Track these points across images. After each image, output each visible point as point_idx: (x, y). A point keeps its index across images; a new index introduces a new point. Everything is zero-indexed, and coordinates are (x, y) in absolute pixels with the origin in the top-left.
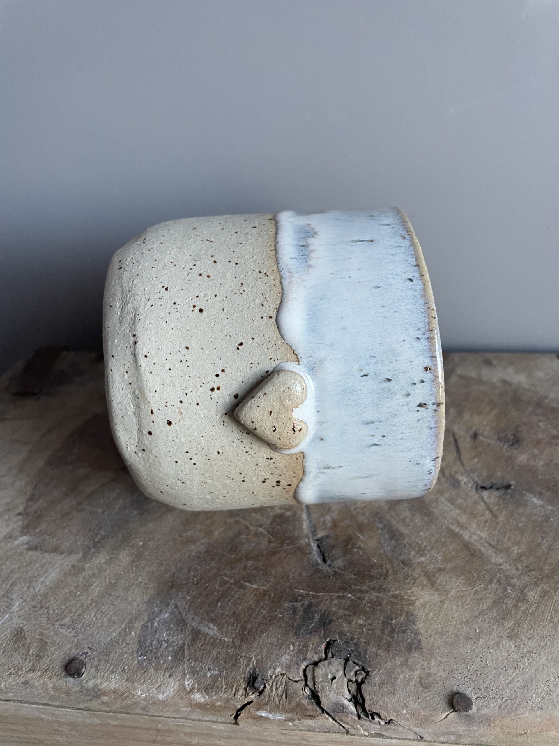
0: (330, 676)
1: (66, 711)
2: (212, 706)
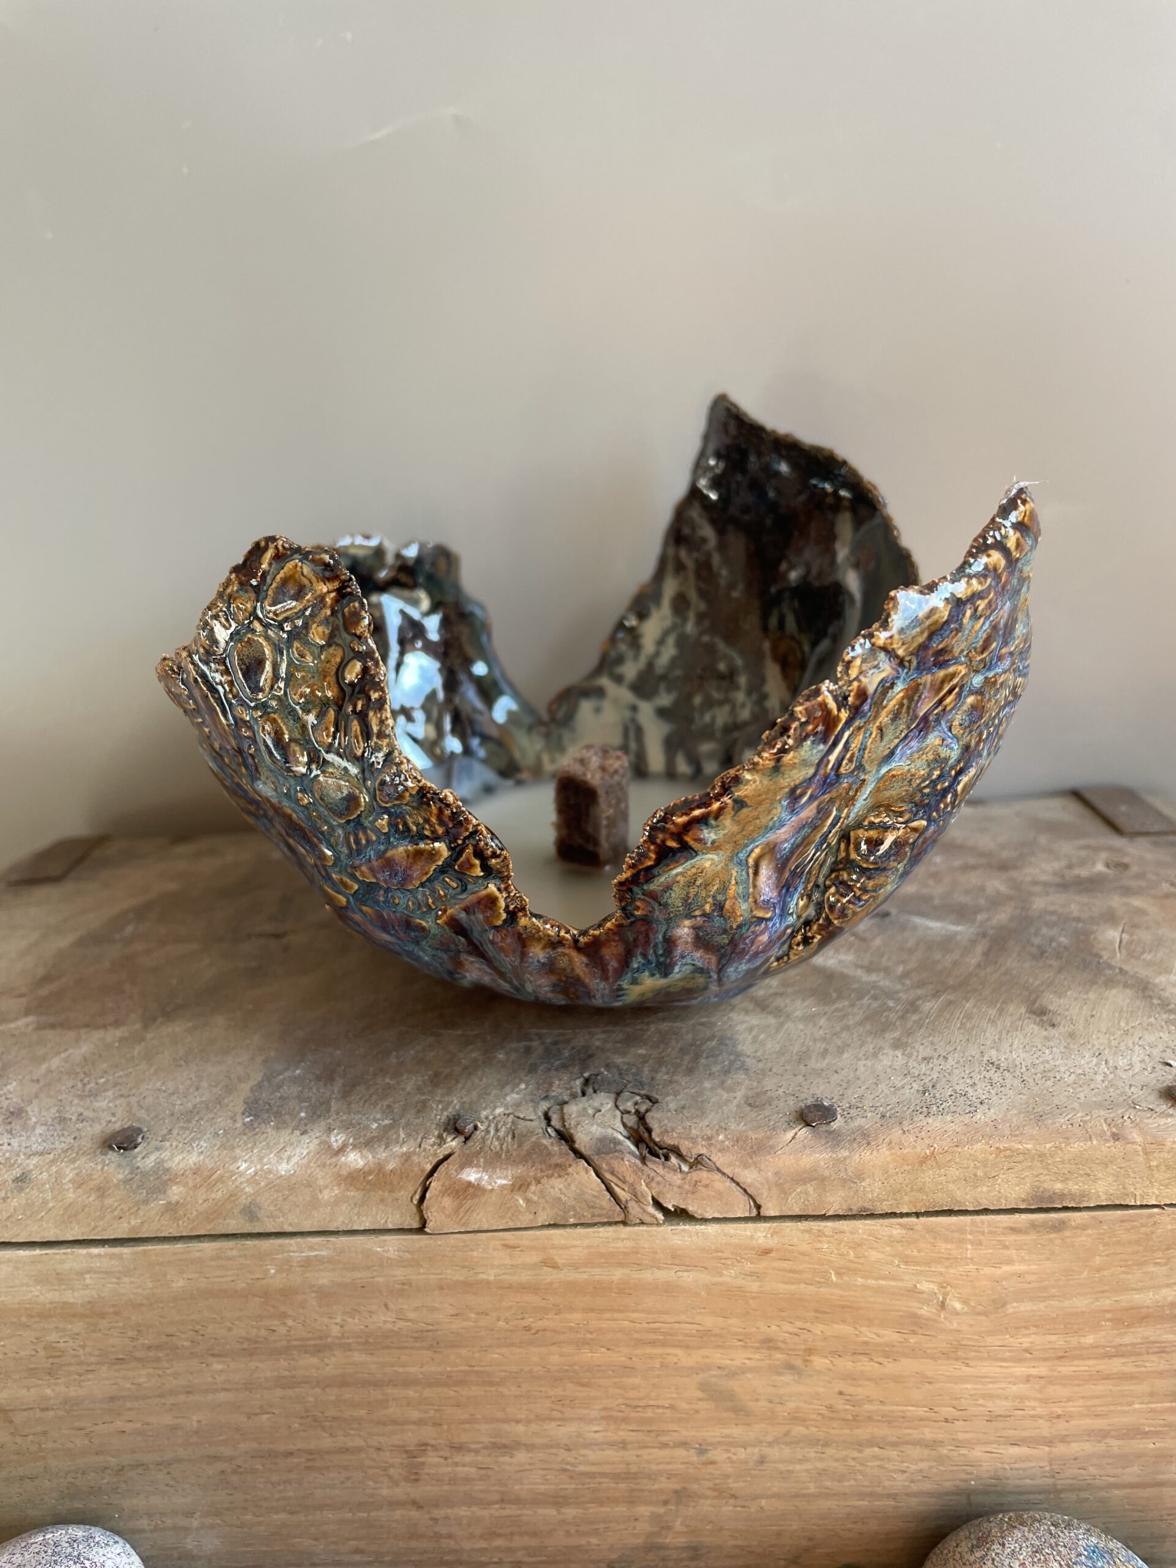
1: (91, 1256)
2: (378, 1174)
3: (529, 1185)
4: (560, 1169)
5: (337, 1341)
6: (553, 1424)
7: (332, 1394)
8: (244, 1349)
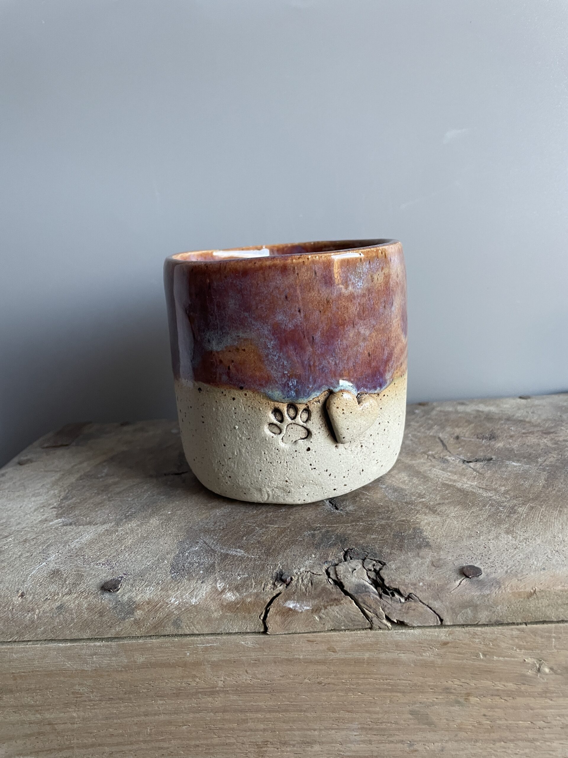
0: (350, 570)
1: (95, 646)
2: (242, 604)
3: (321, 609)
4: (337, 601)
5: (222, 689)
6: (333, 731)
7: (219, 716)
8: (174, 693)
